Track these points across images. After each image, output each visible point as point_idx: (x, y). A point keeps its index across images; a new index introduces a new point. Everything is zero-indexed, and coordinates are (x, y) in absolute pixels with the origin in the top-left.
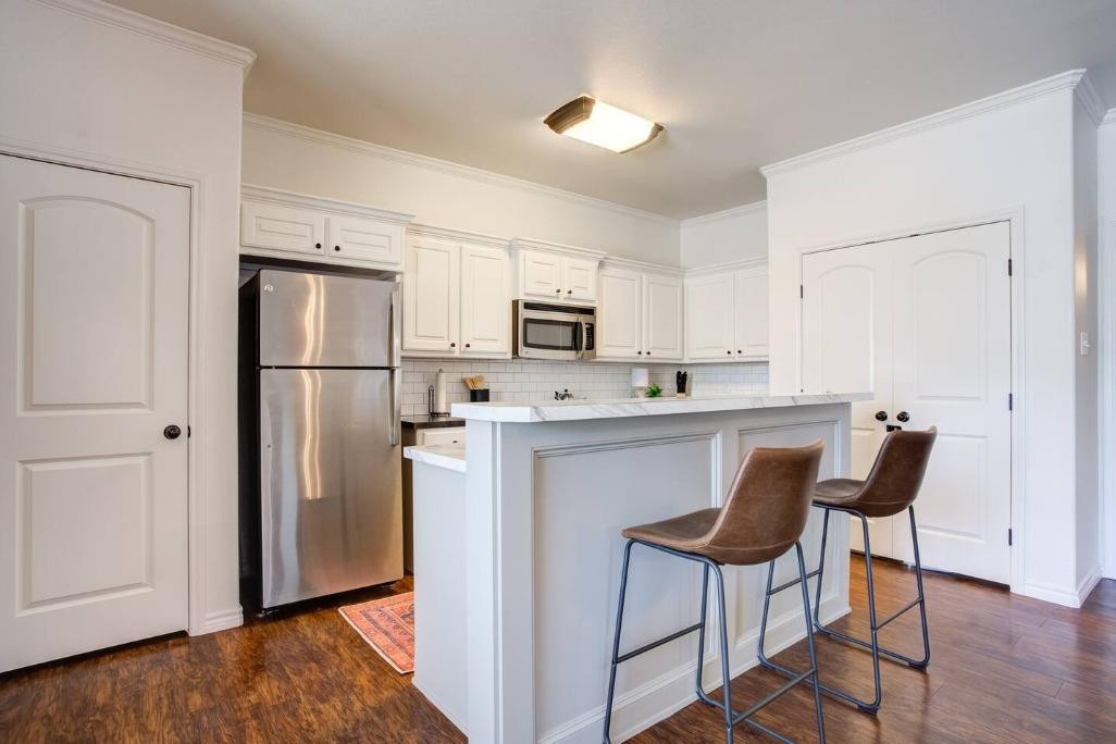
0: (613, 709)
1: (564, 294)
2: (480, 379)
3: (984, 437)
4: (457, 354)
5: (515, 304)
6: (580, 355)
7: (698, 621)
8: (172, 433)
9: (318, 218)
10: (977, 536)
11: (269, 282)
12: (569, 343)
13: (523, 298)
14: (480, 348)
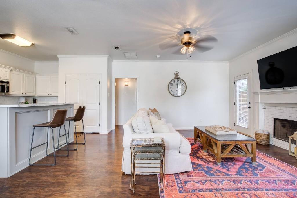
0: (31, 158)
3: (96, 110)
6: (4, 94)
7: (47, 142)
10: (95, 126)
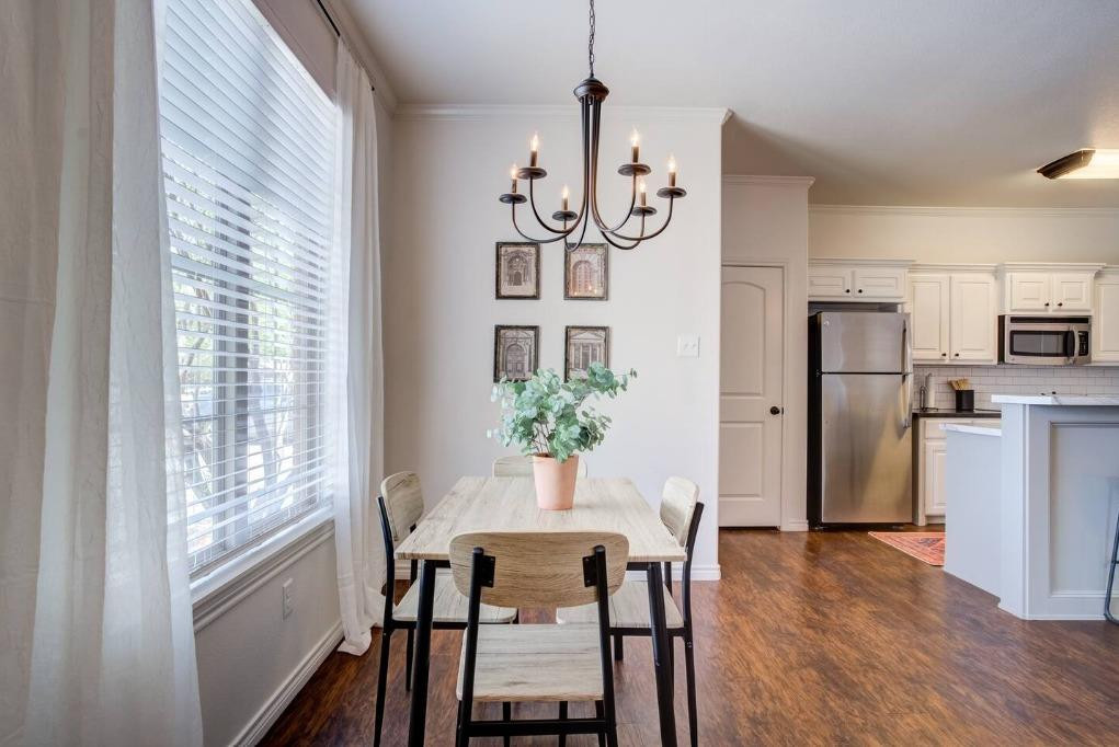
1: (1053, 306)
2: (964, 381)
4: (947, 362)
5: (1001, 319)
6: (1071, 361)
8: (775, 411)
9: (846, 272)
11: (827, 319)
12: (1060, 351)
13: (1008, 313)
14: (967, 357)
